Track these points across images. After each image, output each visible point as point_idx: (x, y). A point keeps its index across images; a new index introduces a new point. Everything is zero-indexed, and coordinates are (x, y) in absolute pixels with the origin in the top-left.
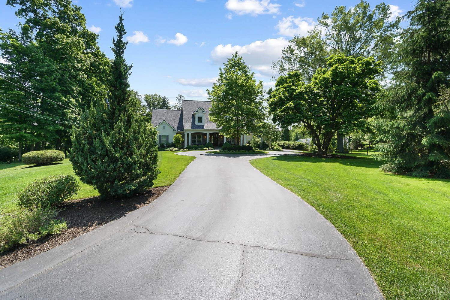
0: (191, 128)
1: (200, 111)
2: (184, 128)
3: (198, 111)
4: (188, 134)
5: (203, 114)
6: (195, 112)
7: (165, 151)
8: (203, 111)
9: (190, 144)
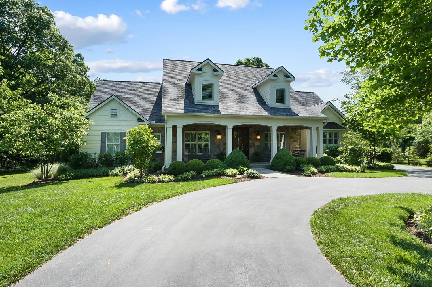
0: (182, 111)
1: (207, 70)
2: (163, 111)
3: (200, 69)
4: (174, 128)
5: (215, 79)
6: (194, 71)
7: (107, 175)
8: (215, 70)
9: (179, 158)
